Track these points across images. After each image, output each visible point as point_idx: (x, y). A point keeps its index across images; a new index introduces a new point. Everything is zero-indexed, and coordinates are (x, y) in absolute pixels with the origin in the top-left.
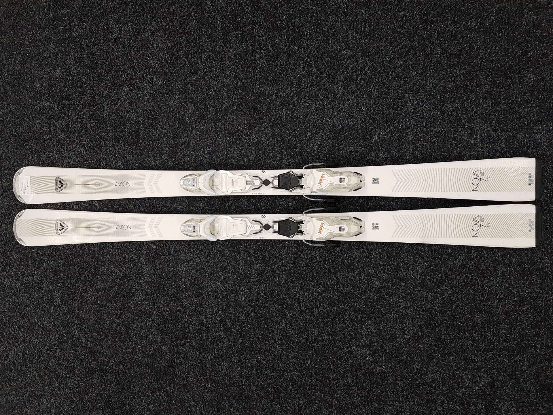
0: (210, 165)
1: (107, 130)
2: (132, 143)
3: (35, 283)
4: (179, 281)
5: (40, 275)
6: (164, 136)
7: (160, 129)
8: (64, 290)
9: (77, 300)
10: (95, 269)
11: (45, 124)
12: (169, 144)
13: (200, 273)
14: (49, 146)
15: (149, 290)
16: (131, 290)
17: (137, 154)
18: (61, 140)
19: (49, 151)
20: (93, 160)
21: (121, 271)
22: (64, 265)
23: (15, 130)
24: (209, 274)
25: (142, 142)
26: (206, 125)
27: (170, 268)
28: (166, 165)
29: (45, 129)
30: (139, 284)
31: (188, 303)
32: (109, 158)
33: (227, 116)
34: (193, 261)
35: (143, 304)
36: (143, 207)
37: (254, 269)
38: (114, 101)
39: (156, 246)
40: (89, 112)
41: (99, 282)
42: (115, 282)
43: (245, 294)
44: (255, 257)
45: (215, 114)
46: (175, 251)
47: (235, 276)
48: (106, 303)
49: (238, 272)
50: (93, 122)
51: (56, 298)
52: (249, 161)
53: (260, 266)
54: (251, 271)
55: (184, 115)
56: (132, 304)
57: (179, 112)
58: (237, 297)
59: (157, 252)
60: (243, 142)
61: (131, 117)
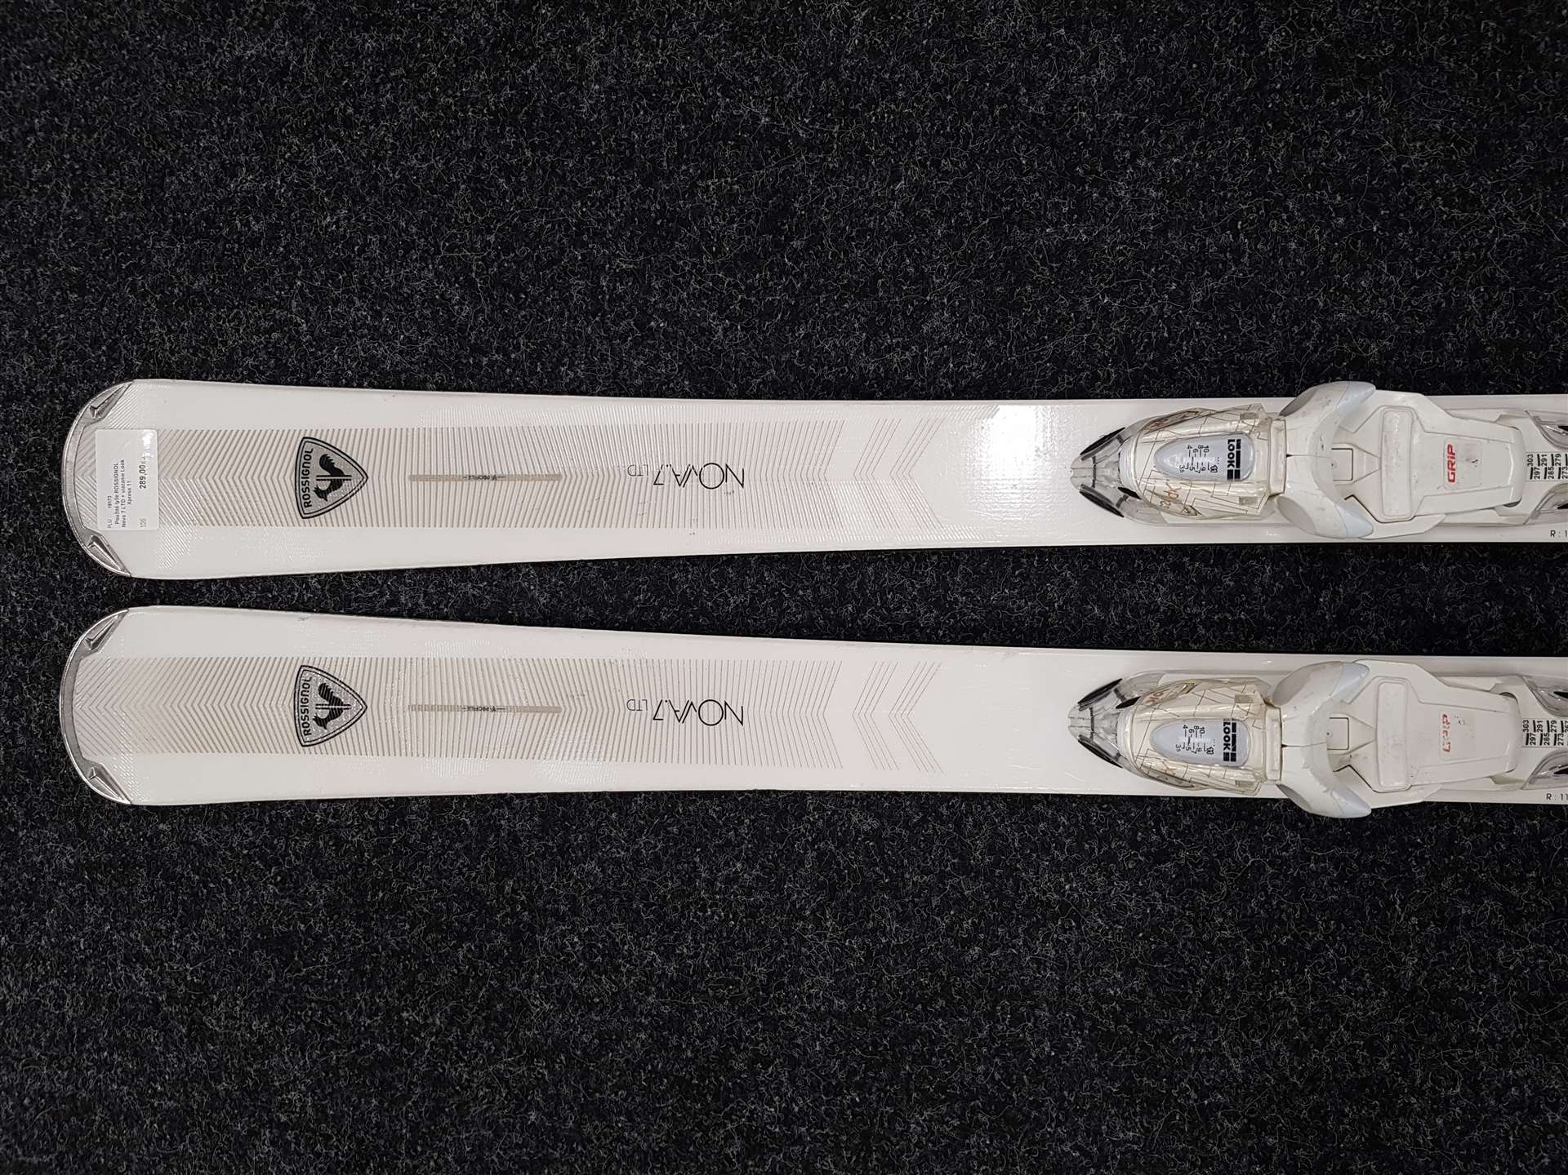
0: (1221, 370)
1: (600, 183)
2: (745, 256)
3: (171, 1000)
4: (1017, 1020)
5: (198, 958)
6: (936, 214)
7: (915, 174)
8: (334, 1046)
9: (405, 1098)
10: (515, 936)
11: (242, 158)
12: (967, 258)
13: (1151, 981)
14: (265, 274)
15: (835, 1065)
16: (724, 1058)
17: (772, 316)
18: (334, 239)
19: (261, 301)
20: (517, 348)
21: (668, 954)
22: (333, 906)
23: (75, 193)
24: (1206, 991)
25: (807, 249)
26: (1202, 146)
27: (967, 943)
28: (946, 375)
29: (245, 181)
30: (772, 1023)
31: (1076, 1148)
32: (610, 339)
33: (1333, 94)
34: (1108, 914)
35: (799, 1140)
36: (804, 603)
37: (1495, 967)
38: (645, 29)
39: (879, 816)
40: (496, 87)
41: (540, 1005)
42: (630, 1011)
43: (1437, 1113)
44: (1507, 900)
45: (1258, 87)
46: (991, 849)
47: (1376, 1007)
48: (579, 1124)
49: (1394, 986)
50: (518, 145)
51: (286, 1087)
52: (1476, 350)
53: (1539, 954)
54: (1482, 979)
55: (1060, 95)
56: (729, 1137)
57: (1030, 82)
58: (1387, 1125)
59: (881, 853)
60: (1440, 237)
61: (744, 111)
